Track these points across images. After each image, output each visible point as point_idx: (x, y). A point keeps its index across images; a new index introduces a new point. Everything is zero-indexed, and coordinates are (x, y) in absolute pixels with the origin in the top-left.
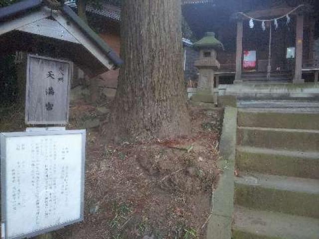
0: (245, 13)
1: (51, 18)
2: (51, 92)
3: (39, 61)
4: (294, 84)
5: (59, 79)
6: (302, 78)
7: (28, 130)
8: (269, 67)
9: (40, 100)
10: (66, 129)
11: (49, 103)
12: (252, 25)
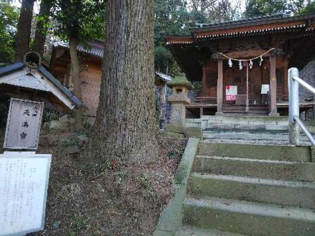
0: (224, 53)
1: (30, 75)
2: (26, 125)
3: (19, 102)
4: (270, 117)
5: (33, 115)
6: (278, 112)
7: (5, 153)
8: (247, 101)
9: (16, 131)
10: (36, 153)
11: (23, 133)
12: (230, 64)
